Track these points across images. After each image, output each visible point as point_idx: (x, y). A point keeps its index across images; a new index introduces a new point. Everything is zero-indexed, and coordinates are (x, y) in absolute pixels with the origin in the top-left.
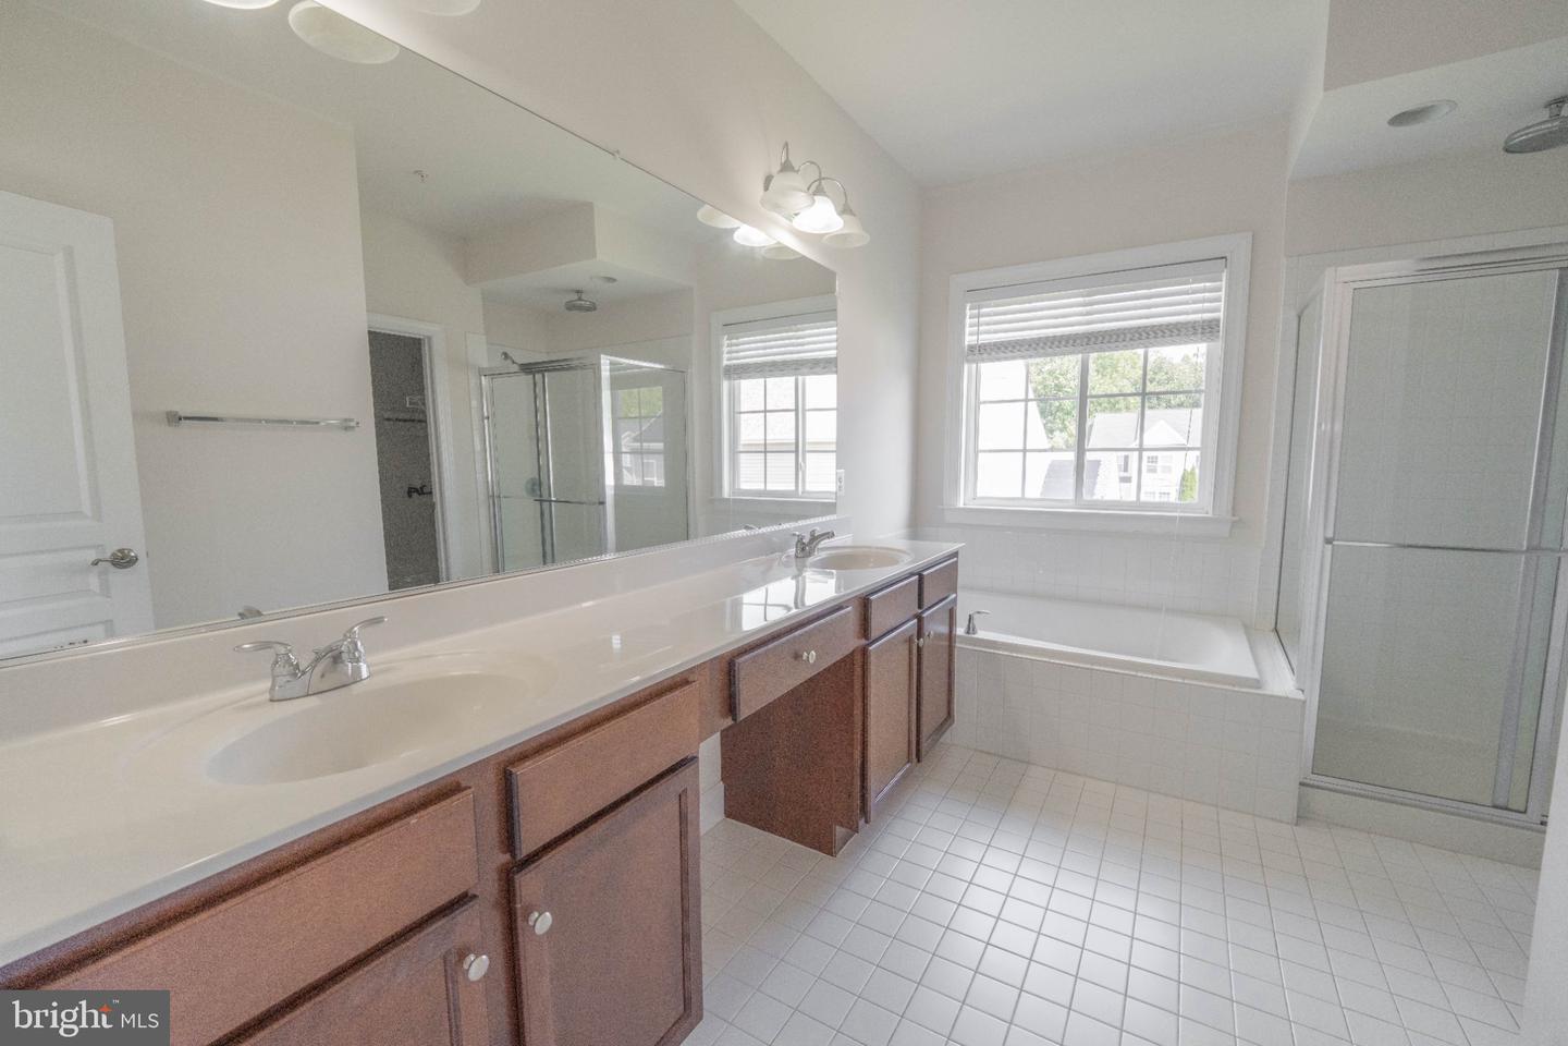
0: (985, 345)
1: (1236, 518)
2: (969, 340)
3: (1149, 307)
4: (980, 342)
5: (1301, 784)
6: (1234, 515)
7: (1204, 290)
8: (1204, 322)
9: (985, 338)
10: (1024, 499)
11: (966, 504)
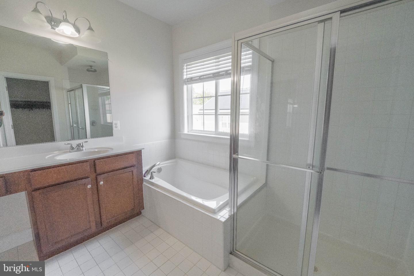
0: (189, 79)
2: (185, 77)
9: (189, 76)
10: (204, 131)
11: (188, 132)
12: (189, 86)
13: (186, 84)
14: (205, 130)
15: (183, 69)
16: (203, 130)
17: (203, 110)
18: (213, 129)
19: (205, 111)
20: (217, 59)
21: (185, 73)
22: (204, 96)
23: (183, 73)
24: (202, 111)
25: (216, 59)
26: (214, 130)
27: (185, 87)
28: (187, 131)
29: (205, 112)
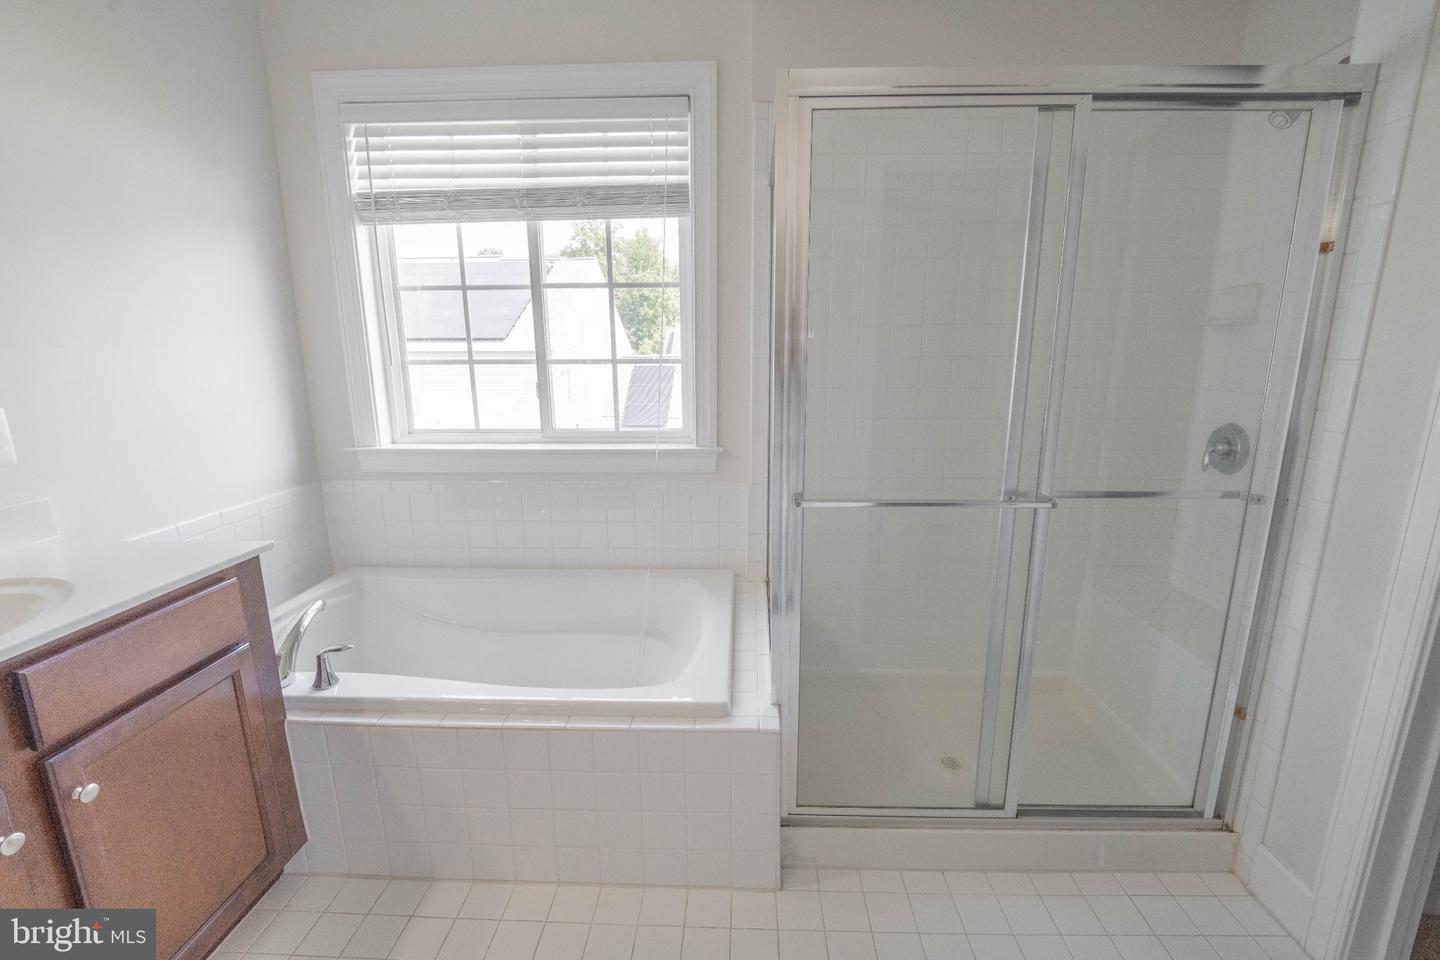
0: (383, 195)
1: (721, 449)
2: (358, 185)
3: (606, 159)
4: (375, 191)
5: (784, 824)
6: (718, 446)
7: (666, 142)
8: (670, 186)
9: (380, 184)
10: (477, 431)
11: (393, 443)
12: (382, 229)
13: (364, 220)
14: (483, 426)
15: (345, 146)
16: (472, 426)
17: (468, 339)
18: (534, 422)
19: (476, 346)
20: (527, 133)
21: (355, 169)
22: (467, 283)
23: (342, 164)
24: (463, 346)
25: (524, 131)
26: (539, 427)
27: (362, 232)
28: (390, 440)
29: (477, 352)
